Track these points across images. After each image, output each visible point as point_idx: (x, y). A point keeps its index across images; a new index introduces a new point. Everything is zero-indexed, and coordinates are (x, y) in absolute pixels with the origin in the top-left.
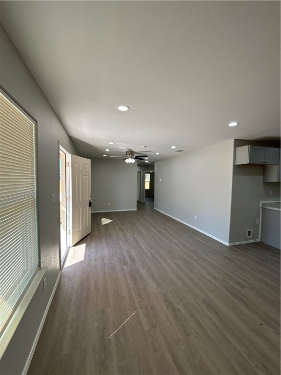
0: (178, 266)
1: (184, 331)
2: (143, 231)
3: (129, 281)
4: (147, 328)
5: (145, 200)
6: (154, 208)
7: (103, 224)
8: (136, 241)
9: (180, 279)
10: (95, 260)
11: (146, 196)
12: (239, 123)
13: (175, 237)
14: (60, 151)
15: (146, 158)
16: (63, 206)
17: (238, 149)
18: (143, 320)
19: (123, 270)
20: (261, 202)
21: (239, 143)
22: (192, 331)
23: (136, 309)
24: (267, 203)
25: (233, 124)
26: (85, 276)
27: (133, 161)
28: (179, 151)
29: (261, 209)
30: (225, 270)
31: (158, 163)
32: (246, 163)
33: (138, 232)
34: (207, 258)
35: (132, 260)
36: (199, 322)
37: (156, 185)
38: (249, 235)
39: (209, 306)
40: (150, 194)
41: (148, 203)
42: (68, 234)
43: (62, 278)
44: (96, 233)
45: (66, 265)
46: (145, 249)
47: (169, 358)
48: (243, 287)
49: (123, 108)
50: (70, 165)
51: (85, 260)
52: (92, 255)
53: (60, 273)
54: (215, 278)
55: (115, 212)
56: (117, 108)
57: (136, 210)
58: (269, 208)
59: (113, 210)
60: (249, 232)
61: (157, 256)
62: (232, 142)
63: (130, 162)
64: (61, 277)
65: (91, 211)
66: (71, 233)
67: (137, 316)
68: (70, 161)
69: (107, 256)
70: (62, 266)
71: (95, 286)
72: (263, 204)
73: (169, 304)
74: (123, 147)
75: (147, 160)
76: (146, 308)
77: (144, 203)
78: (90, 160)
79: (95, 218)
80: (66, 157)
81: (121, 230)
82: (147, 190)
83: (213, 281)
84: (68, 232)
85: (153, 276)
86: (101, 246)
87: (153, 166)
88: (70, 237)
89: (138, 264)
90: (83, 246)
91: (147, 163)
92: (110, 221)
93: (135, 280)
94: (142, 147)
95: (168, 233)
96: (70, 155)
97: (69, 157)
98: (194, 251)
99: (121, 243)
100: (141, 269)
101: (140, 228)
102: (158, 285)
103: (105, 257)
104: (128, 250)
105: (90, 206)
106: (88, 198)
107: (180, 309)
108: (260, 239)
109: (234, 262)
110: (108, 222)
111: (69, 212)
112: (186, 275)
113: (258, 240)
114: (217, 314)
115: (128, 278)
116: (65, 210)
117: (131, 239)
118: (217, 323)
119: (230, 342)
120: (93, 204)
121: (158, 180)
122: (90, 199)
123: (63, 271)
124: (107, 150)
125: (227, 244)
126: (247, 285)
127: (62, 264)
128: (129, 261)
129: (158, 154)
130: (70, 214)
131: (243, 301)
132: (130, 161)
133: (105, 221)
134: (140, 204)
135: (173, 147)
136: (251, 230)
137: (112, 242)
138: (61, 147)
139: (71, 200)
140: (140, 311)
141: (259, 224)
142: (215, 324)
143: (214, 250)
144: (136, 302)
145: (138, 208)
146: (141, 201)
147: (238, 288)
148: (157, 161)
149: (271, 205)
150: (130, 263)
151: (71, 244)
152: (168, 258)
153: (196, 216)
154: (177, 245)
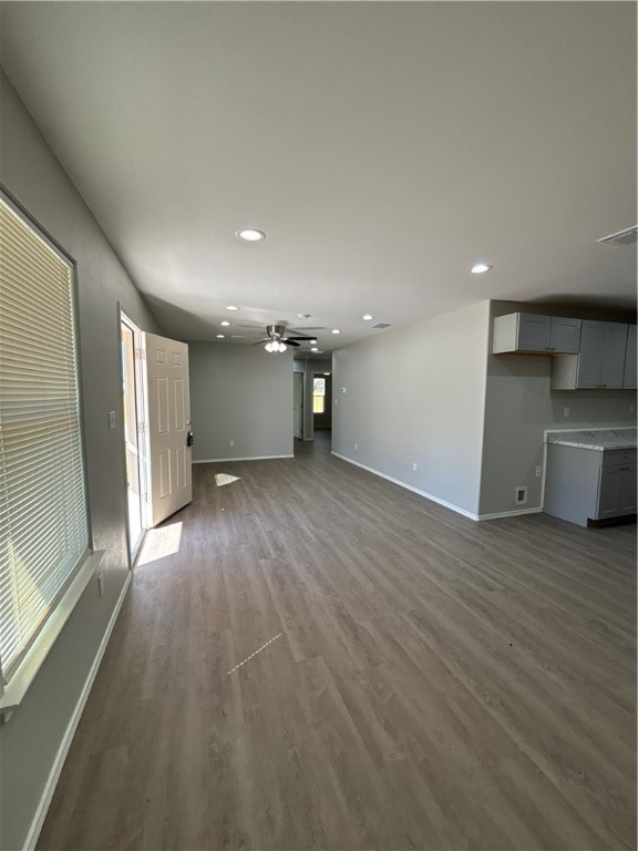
0: (370, 558)
1: (369, 659)
2: (305, 496)
3: (270, 586)
4: (298, 657)
5: (311, 436)
6: (333, 452)
7: (219, 484)
8: (289, 515)
9: (373, 579)
10: (202, 551)
11: (315, 429)
12: (491, 267)
13: (369, 507)
14: (122, 325)
15: (313, 342)
16: (132, 442)
17: (498, 320)
18: (294, 645)
19: (258, 567)
20: (546, 432)
21: (500, 308)
22: (383, 659)
23: (281, 629)
24: (557, 434)
25: (480, 269)
26: (181, 580)
27: (283, 348)
28: (382, 326)
29: (545, 446)
30: (462, 563)
31: (340, 352)
32: (513, 349)
33: (294, 498)
34: (431, 542)
35: (277, 548)
36: (399, 646)
37: (335, 401)
38: (521, 498)
39: (422, 621)
40: (323, 424)
41: (319, 443)
42: (143, 501)
43: (135, 584)
44: (204, 502)
45: (141, 562)
46: (307, 530)
47: (336, 697)
48: (491, 589)
49: (251, 235)
50: (144, 355)
51: (180, 551)
52: (196, 543)
53: (130, 574)
54: (440, 576)
55: (245, 462)
56: (239, 235)
57: (293, 456)
58: (562, 443)
59: (241, 456)
60: (521, 493)
61: (330, 541)
62: (486, 306)
63: (276, 350)
64: (131, 583)
65: (193, 459)
66: (150, 500)
67: (284, 640)
68: (144, 347)
69: (227, 543)
70: (132, 562)
71: (202, 596)
72: (549, 435)
73: (345, 619)
74: (260, 317)
75: (314, 346)
76: (300, 628)
77: (312, 442)
78: (187, 345)
79: (202, 473)
80: (134, 338)
81: (258, 495)
82: (317, 415)
83: (435, 581)
84: (143, 498)
85: (318, 577)
86: (214, 526)
87: (329, 361)
88: (148, 508)
89: (291, 555)
90: (176, 528)
91: (317, 355)
92: (235, 479)
93: (282, 583)
94: (300, 316)
95: (357, 499)
96: (143, 333)
97: (141, 337)
98: (407, 531)
99: (258, 520)
100: (295, 563)
101: (300, 491)
102: (328, 589)
103: (223, 545)
104: (271, 532)
105: (189, 445)
106: (185, 428)
107: (366, 627)
108: (542, 506)
109: (483, 548)
110: (230, 481)
111: (145, 454)
112: (384, 572)
113: (538, 510)
114: (433, 631)
115: (268, 580)
116: (135, 451)
117: (277, 511)
118: (429, 644)
119: (449, 672)
120: (195, 441)
121: (341, 390)
122: (189, 429)
123: (135, 572)
124: (225, 324)
125: (475, 517)
126: (499, 586)
127: (133, 558)
128: (272, 552)
129: (336, 332)
130: (147, 460)
131: (485, 611)
132: (275, 347)
133: (223, 479)
134: (301, 445)
135: (368, 317)
136: (524, 488)
137: (238, 519)
138: (124, 317)
139: (147, 430)
140: (288, 632)
141: (541, 478)
142: (428, 648)
143: (447, 528)
144: (283, 620)
145: (295, 452)
146: (305, 439)
147: (481, 591)
148: (337, 349)
149: (566, 437)
150: (273, 554)
151: (150, 522)
152: (352, 545)
153: (415, 465)
154: (371, 520)
